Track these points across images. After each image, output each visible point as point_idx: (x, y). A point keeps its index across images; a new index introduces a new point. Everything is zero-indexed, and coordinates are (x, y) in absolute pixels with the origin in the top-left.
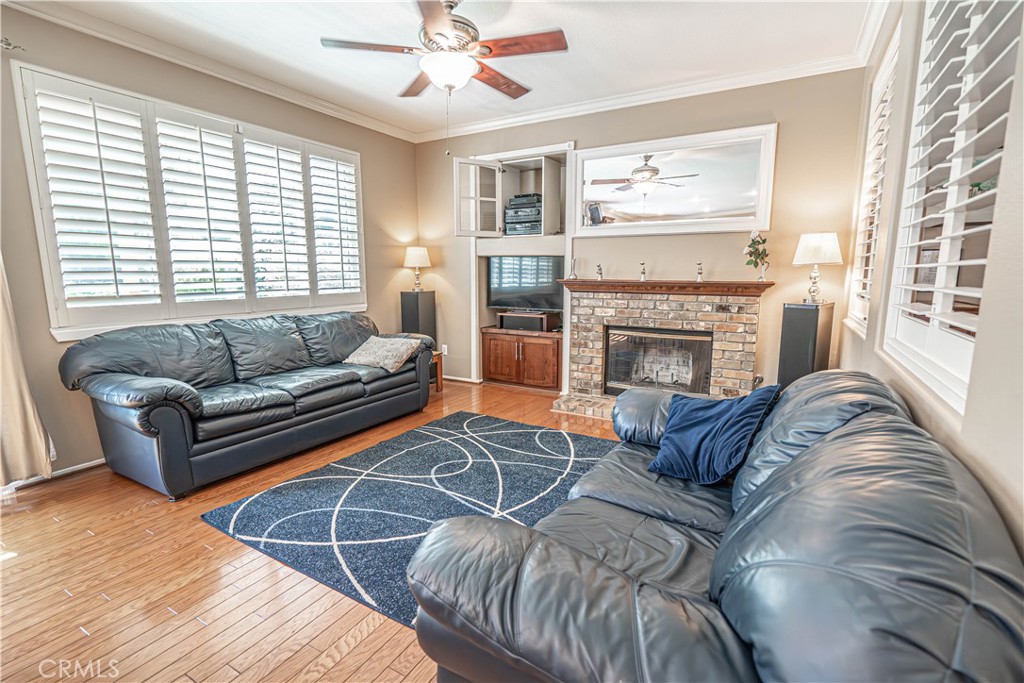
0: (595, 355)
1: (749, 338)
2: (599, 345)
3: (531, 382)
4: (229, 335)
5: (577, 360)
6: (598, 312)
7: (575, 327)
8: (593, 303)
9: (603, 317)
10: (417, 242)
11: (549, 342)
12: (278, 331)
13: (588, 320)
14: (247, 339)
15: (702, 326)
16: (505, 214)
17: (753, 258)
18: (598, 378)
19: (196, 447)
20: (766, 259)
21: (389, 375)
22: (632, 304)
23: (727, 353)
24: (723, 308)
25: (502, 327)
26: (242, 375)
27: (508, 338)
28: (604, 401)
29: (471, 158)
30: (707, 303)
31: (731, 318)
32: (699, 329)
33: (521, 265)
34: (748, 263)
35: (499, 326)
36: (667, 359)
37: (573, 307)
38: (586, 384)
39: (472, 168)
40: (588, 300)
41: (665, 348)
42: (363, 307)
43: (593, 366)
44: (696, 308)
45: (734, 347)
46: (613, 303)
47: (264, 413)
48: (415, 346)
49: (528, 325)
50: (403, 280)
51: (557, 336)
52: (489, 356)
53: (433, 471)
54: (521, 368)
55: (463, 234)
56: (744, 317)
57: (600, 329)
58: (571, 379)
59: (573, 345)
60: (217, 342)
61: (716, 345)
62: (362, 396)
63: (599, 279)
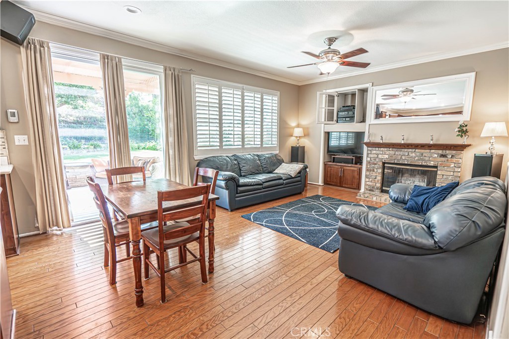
0: (377, 175)
1: (456, 170)
2: (380, 171)
3: (346, 186)
4: (239, 160)
5: (369, 177)
6: (380, 156)
7: (368, 163)
8: (378, 152)
9: (382, 159)
10: (298, 126)
11: (356, 169)
12: (253, 159)
13: (375, 160)
14: (244, 162)
15: (432, 164)
16: (338, 114)
17: (460, 133)
18: (379, 185)
19: (237, 195)
20: (467, 134)
21: (292, 178)
22: (397, 153)
23: (444, 176)
24: (443, 156)
25: (334, 162)
26: (243, 174)
27: (336, 166)
28: (381, 195)
29: (324, 91)
30: (435, 153)
31: (447, 160)
32: (430, 165)
33: (340, 135)
34: (458, 136)
35: (332, 161)
36: (414, 179)
37: (368, 154)
38: (373, 187)
39: (324, 96)
40: (375, 151)
41: (413, 173)
42: (277, 152)
43: (376, 180)
44: (429, 155)
45: (448, 173)
46: (387, 152)
47: (254, 187)
48: (302, 167)
49: (346, 161)
50: (292, 142)
51: (360, 166)
52: (327, 174)
53: (313, 212)
54: (342, 180)
55: (319, 123)
56: (454, 160)
57: (381, 164)
58: (366, 185)
59: (367, 170)
60: (236, 162)
61: (439, 172)
62: (282, 185)
63: (381, 142)
